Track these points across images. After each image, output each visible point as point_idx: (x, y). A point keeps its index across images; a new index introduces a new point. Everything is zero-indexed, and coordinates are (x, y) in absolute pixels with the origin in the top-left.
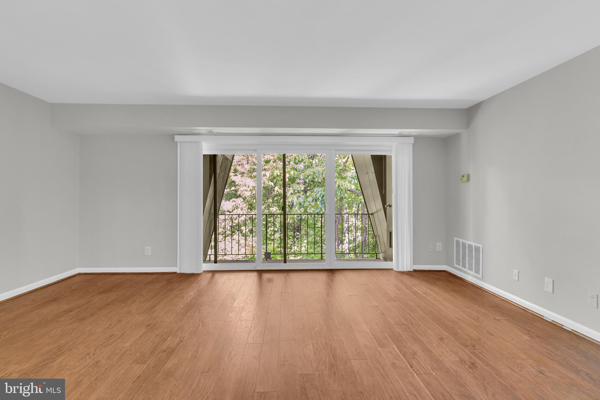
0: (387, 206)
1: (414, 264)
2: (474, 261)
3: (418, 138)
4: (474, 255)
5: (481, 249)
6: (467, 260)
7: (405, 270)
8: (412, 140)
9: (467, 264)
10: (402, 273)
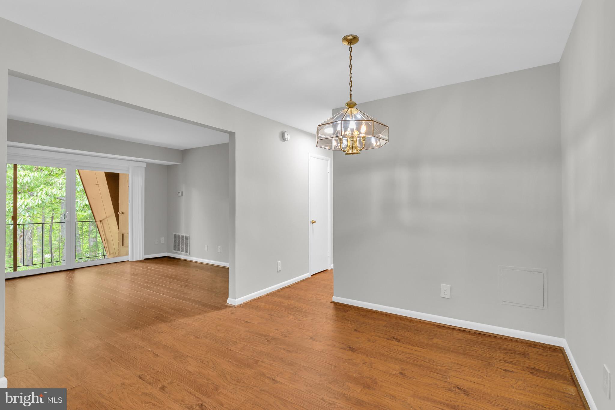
0: (120, 213)
1: (145, 254)
2: (185, 245)
3: (148, 164)
4: (185, 241)
5: (189, 237)
6: (181, 245)
7: (138, 260)
8: (145, 165)
9: (181, 248)
10: (137, 262)
